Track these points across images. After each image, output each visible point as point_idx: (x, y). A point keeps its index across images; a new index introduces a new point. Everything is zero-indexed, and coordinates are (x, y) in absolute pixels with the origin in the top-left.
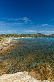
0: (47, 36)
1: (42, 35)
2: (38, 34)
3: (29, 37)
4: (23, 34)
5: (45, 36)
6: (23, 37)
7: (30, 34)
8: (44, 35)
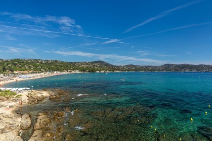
0: (118, 68)
1: (107, 65)
2: (96, 62)
3: (73, 70)
4: (56, 61)
5: (112, 68)
6: (58, 70)
7: (75, 63)
8: (112, 66)
